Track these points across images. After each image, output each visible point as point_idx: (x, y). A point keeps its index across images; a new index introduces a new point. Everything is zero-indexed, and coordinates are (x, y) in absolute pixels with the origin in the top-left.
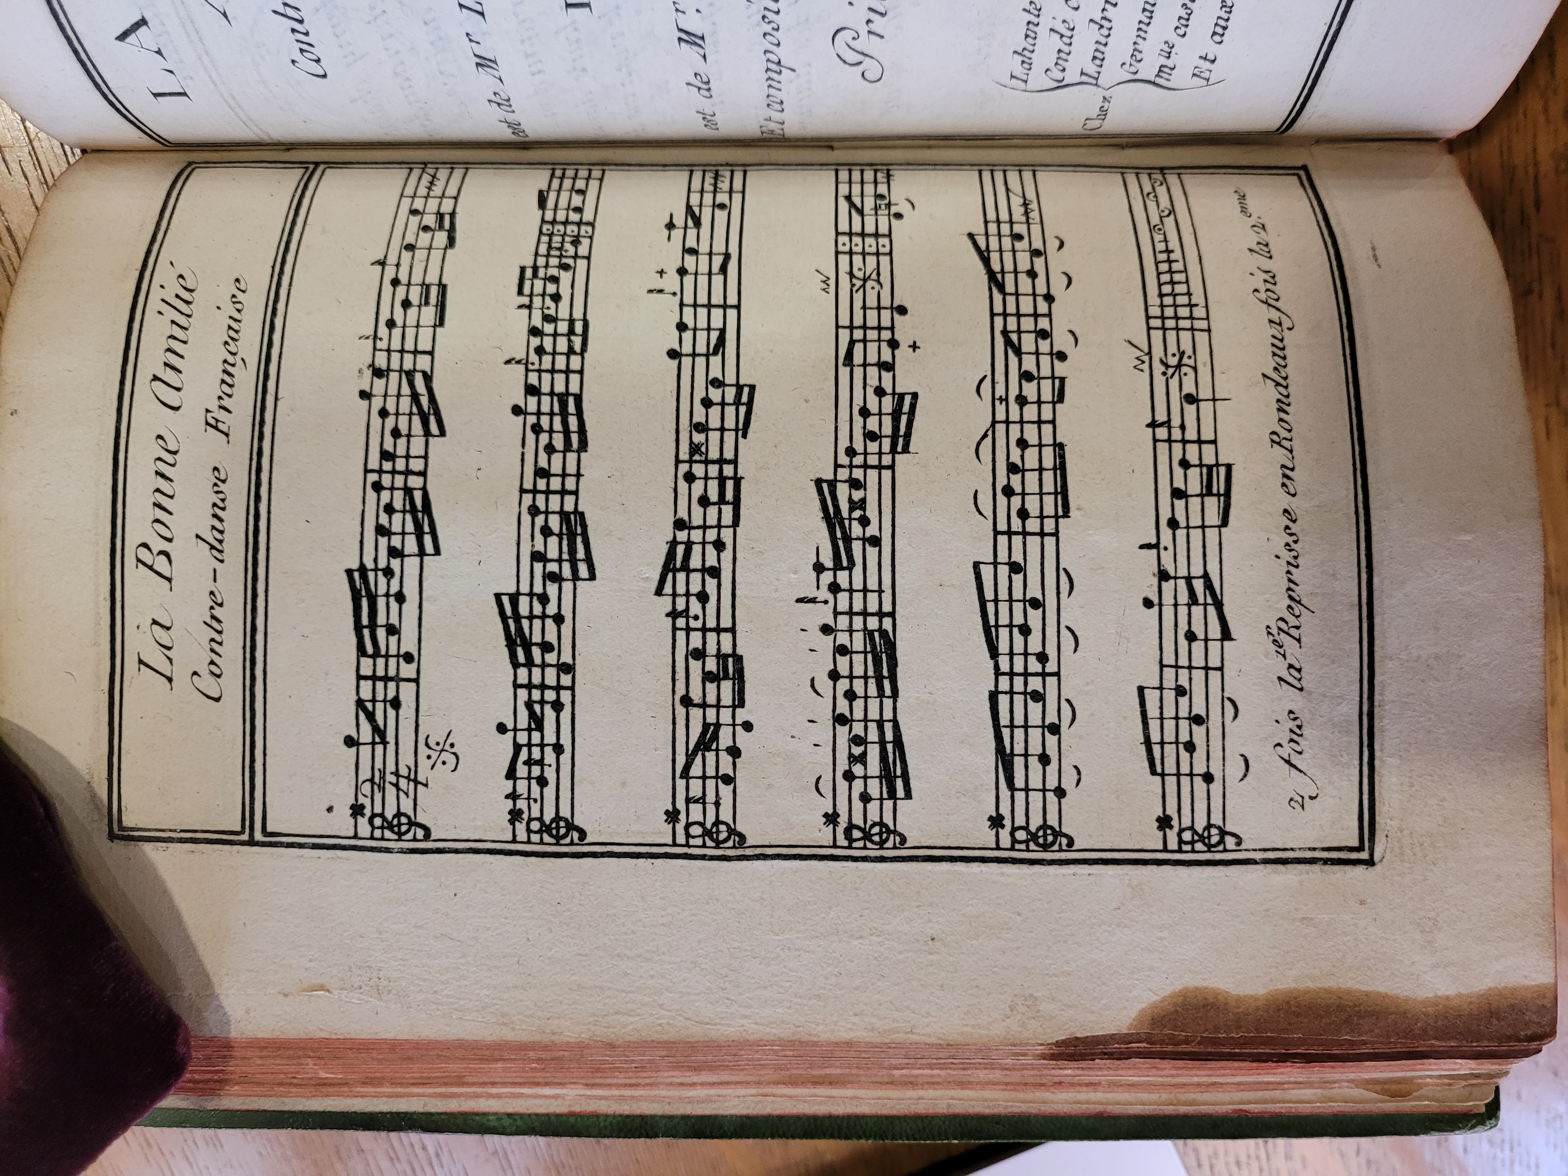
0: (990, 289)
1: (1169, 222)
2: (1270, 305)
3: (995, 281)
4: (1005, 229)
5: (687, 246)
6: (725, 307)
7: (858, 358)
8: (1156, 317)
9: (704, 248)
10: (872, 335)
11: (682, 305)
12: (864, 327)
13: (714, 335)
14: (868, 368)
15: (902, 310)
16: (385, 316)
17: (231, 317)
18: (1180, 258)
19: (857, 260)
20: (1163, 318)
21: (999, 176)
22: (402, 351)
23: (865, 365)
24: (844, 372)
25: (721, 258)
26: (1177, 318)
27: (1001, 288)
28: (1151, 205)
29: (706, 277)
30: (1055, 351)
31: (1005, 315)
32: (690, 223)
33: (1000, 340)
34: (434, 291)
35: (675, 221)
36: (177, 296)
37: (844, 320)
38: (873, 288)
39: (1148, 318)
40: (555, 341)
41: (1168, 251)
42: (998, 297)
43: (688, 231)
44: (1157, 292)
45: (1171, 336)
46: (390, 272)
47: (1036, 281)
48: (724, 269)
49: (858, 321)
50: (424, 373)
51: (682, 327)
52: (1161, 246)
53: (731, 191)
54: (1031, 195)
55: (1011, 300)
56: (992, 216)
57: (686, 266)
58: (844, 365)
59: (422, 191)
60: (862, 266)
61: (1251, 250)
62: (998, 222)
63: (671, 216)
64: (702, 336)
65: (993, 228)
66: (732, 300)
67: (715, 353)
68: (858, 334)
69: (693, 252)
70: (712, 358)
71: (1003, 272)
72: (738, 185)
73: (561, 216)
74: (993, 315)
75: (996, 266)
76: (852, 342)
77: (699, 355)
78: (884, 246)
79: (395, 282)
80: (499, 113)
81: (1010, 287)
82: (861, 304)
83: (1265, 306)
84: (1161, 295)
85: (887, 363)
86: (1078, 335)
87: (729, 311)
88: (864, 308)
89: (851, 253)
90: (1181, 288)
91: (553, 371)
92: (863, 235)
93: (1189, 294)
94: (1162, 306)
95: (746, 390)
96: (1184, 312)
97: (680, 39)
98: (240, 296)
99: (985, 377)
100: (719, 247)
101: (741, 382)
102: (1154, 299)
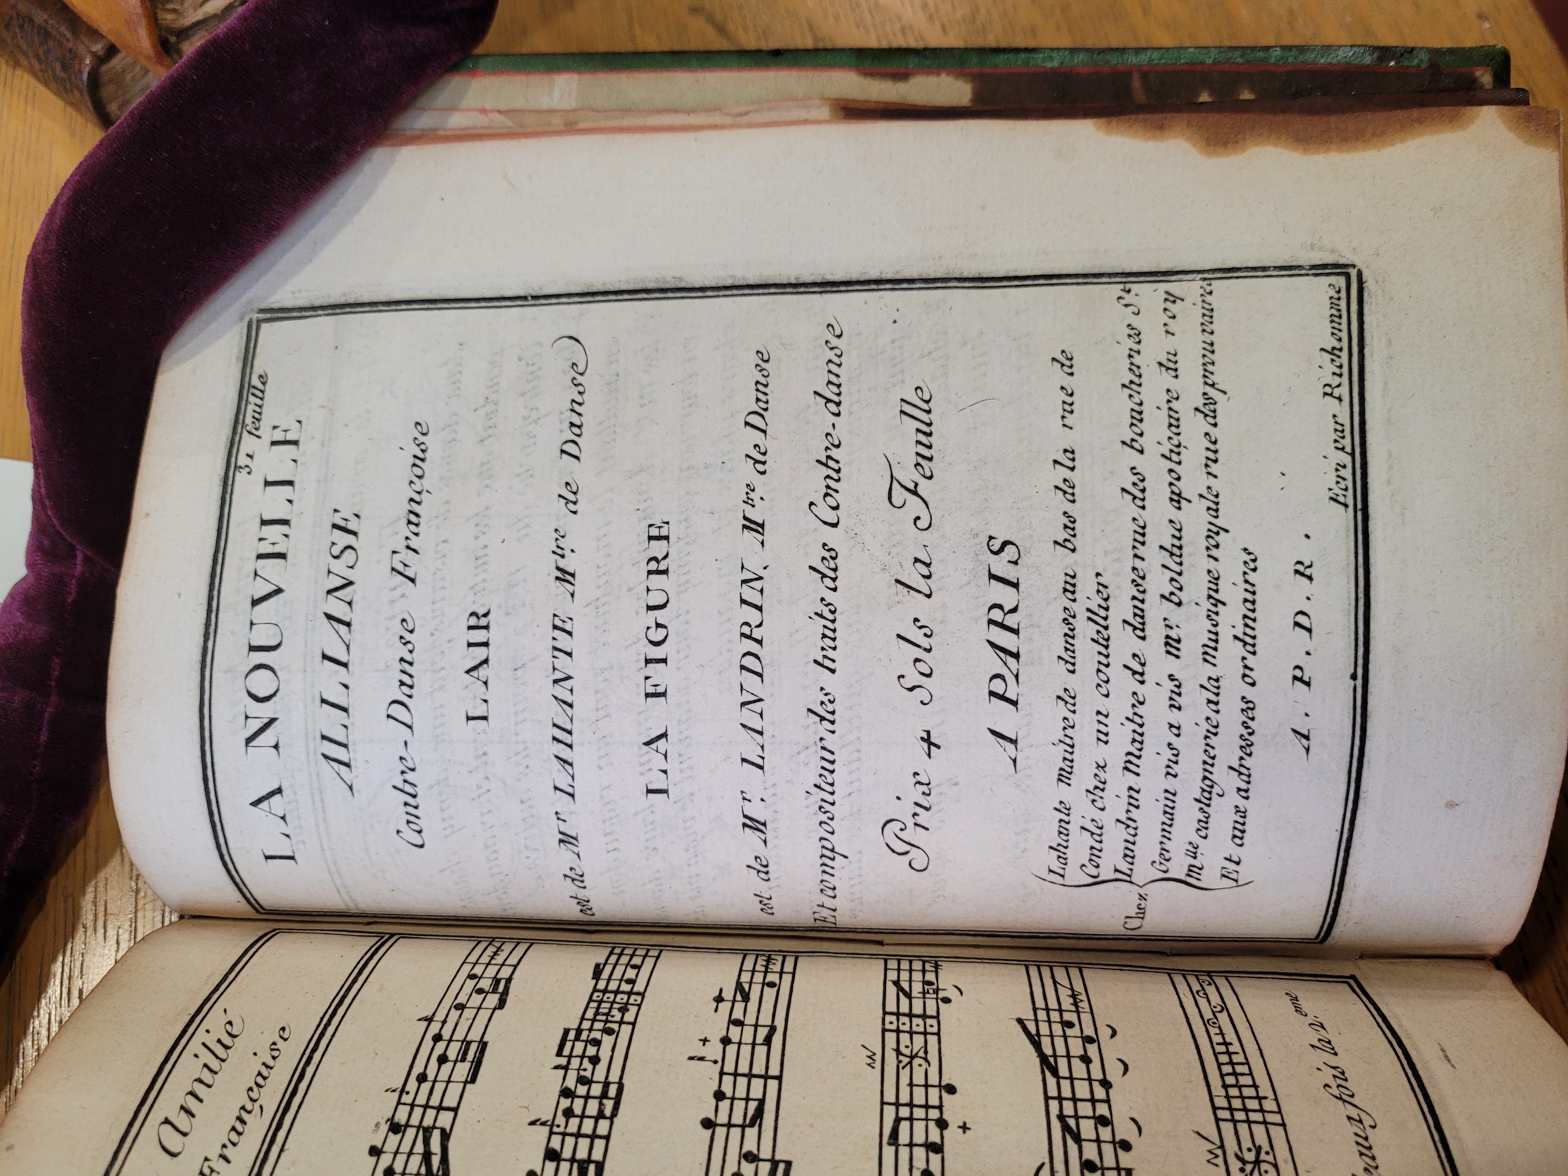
0: (1043, 1072)
1: (1223, 1018)
2: (1345, 1101)
3: (1048, 1065)
4: (1055, 1016)
5: (733, 1017)
6: (766, 1077)
7: (904, 1138)
8: (1223, 1109)
9: (750, 1019)
10: (919, 1113)
11: (722, 1073)
12: (911, 1105)
13: (753, 1105)
14: (915, 1149)
15: (951, 1089)
16: (418, 1069)
17: (264, 1064)
18: (1239, 1050)
19: (905, 1038)
20: (1231, 1109)
21: (1046, 972)
22: (426, 1107)
23: (911, 1145)
24: (888, 1151)
25: (766, 1030)
26: (1246, 1110)
27: (1055, 1072)
28: (1202, 1002)
29: (749, 1047)
30: (1117, 1139)
31: (1060, 1099)
32: (739, 997)
33: (1056, 1125)
34: (473, 1047)
35: (723, 995)
36: (219, 1041)
37: (890, 1097)
38: (920, 1065)
39: (1215, 1109)
40: (586, 1103)
41: (1226, 1044)
42: (1051, 1081)
43: (736, 1004)
44: (1220, 1083)
45: (1243, 1129)
46: (434, 1028)
47: (1091, 1066)
48: (768, 1041)
49: (904, 1098)
50: (443, 1131)
51: (719, 1096)
52: (1218, 1039)
53: (781, 973)
54: (1078, 987)
55: (1065, 1085)
56: (1040, 1003)
57: (730, 1035)
58: (889, 1144)
59: (485, 959)
60: (909, 1044)
61: (1312, 1046)
62: (1047, 1009)
63: (721, 990)
64: (739, 1106)
65: (1042, 1015)
66: (774, 1071)
67: (752, 1125)
68: (904, 1112)
69: (739, 1023)
70: (747, 1130)
71: (1055, 1056)
72: (788, 967)
73: (613, 986)
74: (1047, 1098)
75: (1048, 1051)
76: (898, 1120)
77: (735, 1126)
78: (932, 1026)
79: (437, 1038)
80: (570, 888)
81: (1063, 1071)
82: (908, 1081)
83: (1340, 1103)
84: (1225, 1086)
85: (935, 1144)
86: (1141, 1123)
87: (770, 1081)
88: (911, 1085)
89: (898, 1031)
90: (1246, 1080)
91: (578, 1135)
92: (910, 1015)
93: (1255, 1086)
94: (1228, 1097)
95: (782, 1166)
96: (1253, 1104)
97: (744, 825)
98: (281, 1044)
99: (1043, 1164)
100: (765, 1019)
101: (778, 1157)
102: (1218, 1090)
